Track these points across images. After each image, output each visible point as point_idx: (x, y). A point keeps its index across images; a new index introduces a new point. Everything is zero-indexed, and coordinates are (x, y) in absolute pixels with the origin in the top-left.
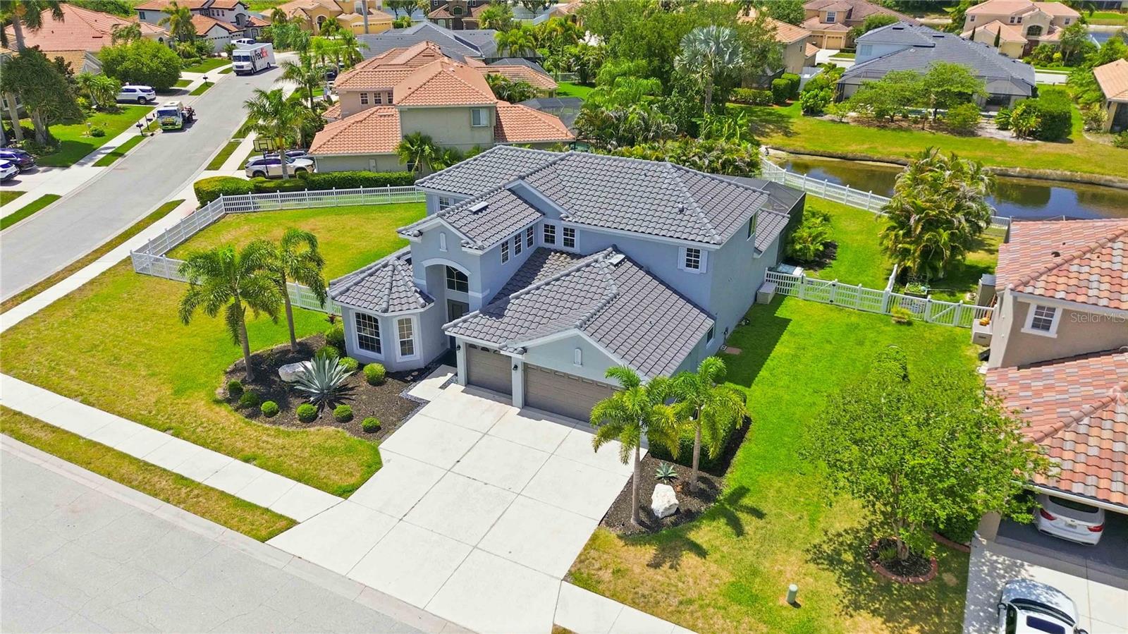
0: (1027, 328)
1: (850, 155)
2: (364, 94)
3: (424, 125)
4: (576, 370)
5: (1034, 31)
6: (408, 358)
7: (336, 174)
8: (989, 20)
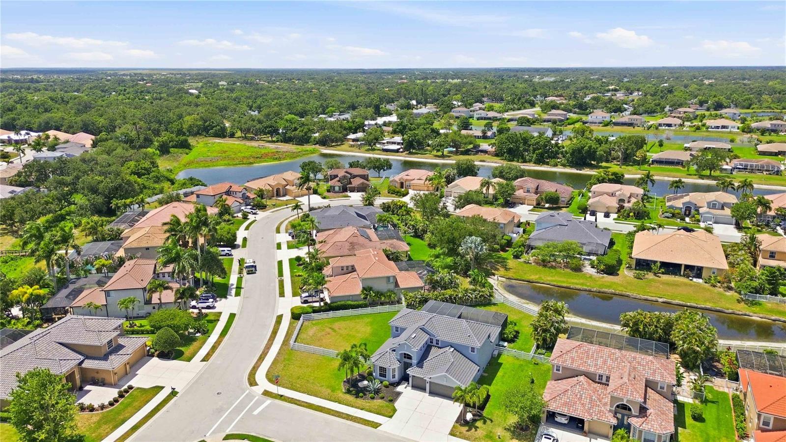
0: (555, 371)
1: (531, 281)
2: (342, 267)
3: (369, 284)
4: (444, 383)
5: (622, 201)
6: (394, 379)
7: (339, 303)
8: (602, 194)
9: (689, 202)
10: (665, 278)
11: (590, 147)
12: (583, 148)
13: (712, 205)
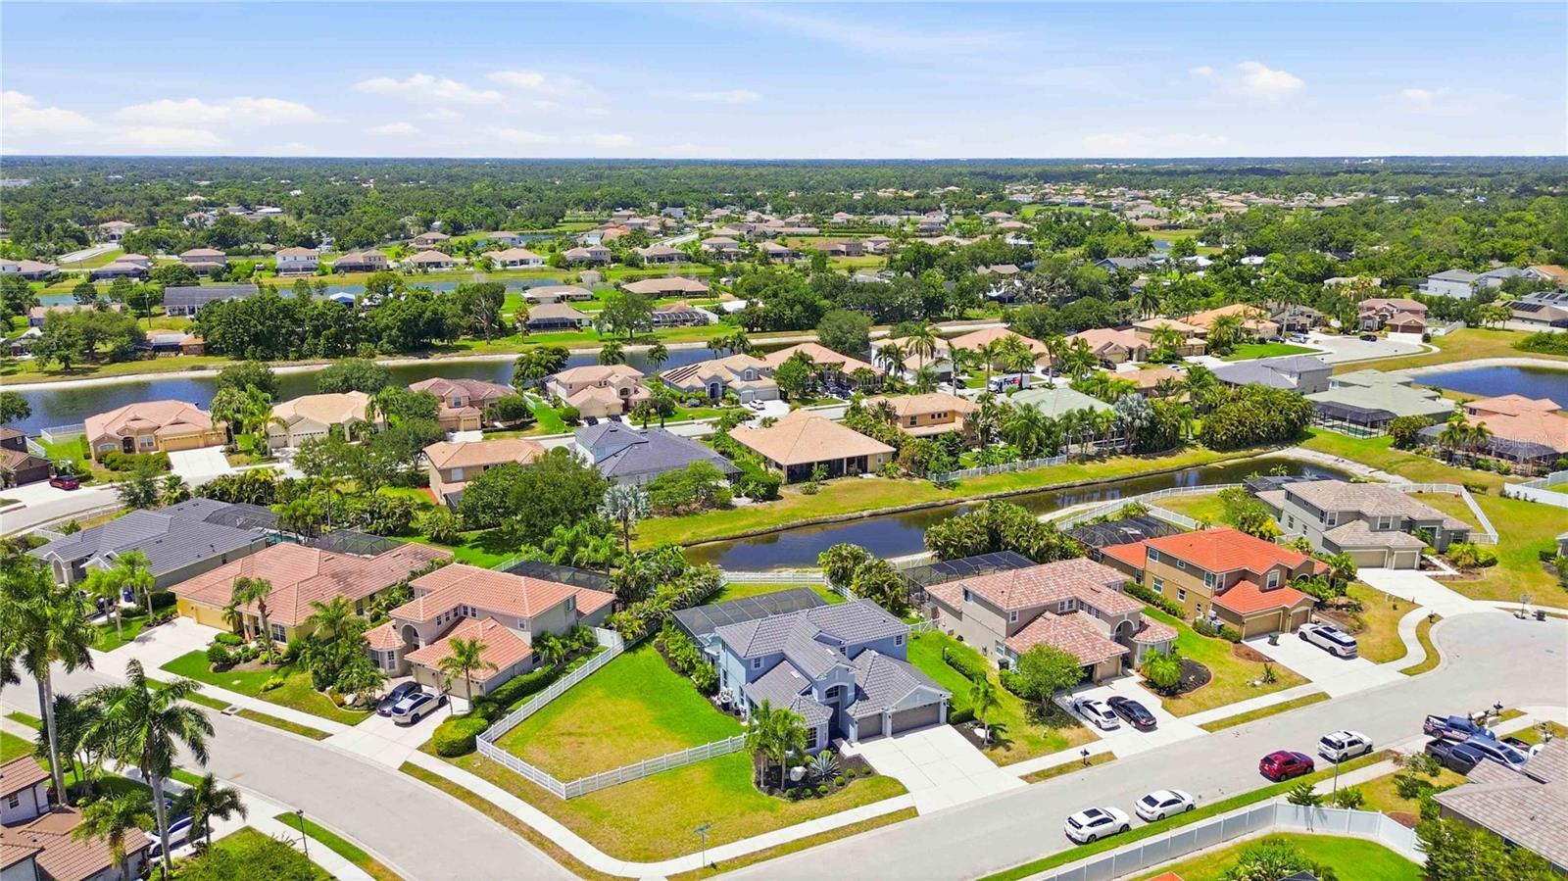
0: (1011, 622)
3: (540, 626)
4: (918, 704)
5: (624, 392)
7: (508, 687)
8: (585, 386)
9: (715, 377)
10: (834, 483)
11: (435, 312)
12: (420, 315)
13: (748, 375)
